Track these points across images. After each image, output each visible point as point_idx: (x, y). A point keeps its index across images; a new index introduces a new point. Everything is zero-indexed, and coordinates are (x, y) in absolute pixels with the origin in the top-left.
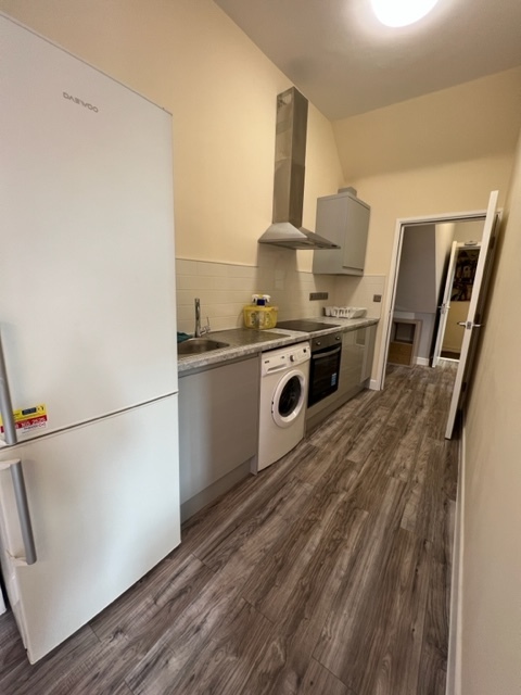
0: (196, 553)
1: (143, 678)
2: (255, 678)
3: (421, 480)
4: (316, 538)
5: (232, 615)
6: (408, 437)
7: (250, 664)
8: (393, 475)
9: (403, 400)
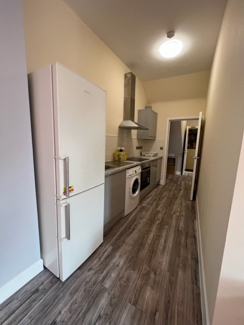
0: (109, 244)
1: (104, 280)
2: (141, 275)
3: (184, 214)
4: (151, 236)
5: (128, 260)
6: (177, 201)
7: (138, 272)
8: (174, 214)
9: (174, 188)
